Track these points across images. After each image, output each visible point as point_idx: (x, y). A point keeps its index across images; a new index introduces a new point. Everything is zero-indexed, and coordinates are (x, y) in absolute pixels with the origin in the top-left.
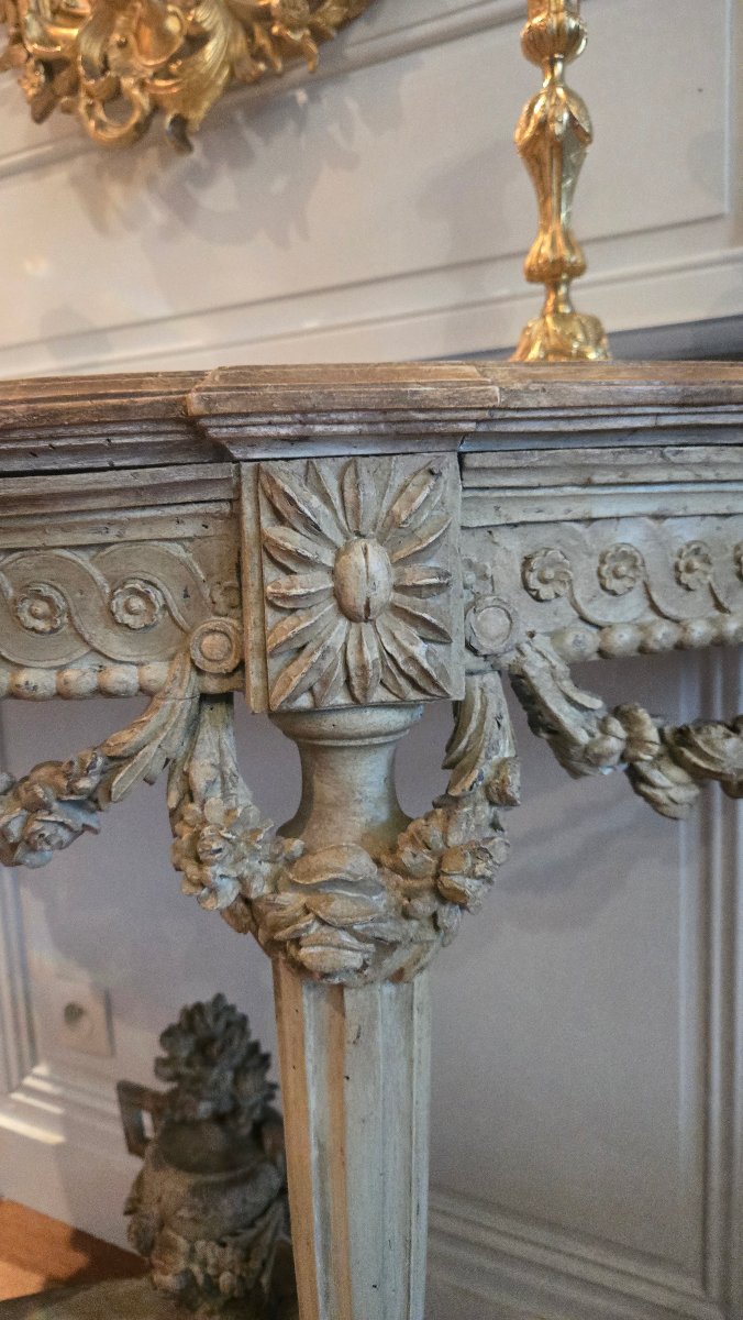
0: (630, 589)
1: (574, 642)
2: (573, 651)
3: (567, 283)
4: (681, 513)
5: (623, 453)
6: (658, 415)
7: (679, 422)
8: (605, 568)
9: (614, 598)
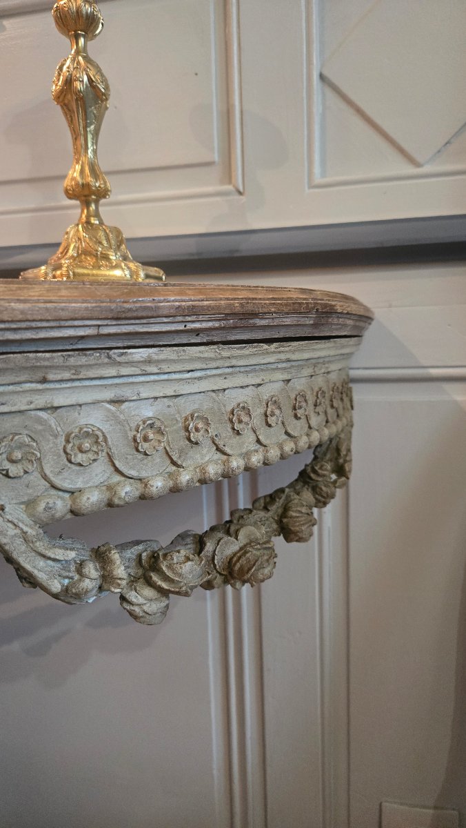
0: (95, 460)
1: (45, 509)
2: (45, 517)
3: (97, 202)
4: (135, 398)
5: (73, 356)
6: (99, 326)
7: (119, 331)
8: (69, 446)
9: (82, 468)
